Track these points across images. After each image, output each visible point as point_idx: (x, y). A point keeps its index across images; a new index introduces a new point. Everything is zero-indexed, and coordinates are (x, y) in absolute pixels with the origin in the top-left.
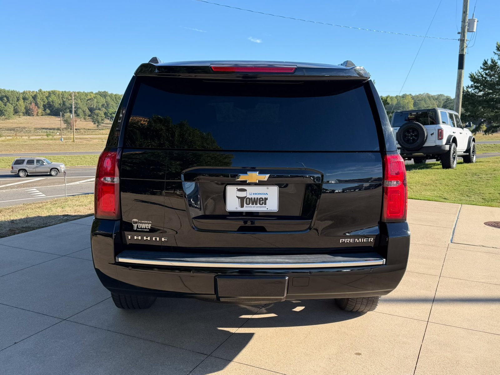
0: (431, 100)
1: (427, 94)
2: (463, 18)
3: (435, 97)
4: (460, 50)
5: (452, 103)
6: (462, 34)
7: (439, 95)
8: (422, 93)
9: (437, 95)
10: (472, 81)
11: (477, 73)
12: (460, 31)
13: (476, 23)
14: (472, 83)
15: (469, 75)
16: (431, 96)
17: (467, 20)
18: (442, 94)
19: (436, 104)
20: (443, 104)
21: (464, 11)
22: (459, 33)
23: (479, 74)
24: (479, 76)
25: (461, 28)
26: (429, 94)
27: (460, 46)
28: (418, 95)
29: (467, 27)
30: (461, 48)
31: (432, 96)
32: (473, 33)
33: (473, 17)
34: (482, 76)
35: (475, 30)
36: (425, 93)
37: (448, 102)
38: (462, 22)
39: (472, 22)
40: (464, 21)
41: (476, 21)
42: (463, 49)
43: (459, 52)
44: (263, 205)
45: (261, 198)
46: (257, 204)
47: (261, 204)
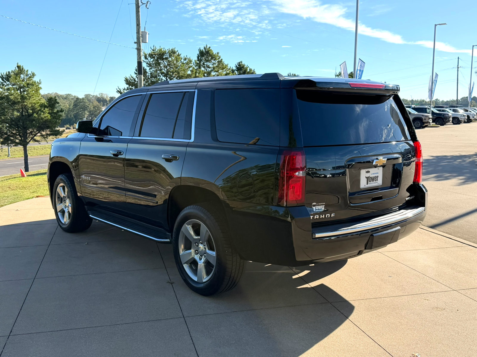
0: (60, 99)
1: (56, 93)
2: (137, 30)
3: (64, 96)
4: (137, 58)
5: (82, 102)
6: (138, 44)
7: (67, 95)
8: (51, 93)
9: (65, 95)
10: (127, 84)
11: (130, 77)
12: (136, 41)
13: (147, 35)
14: (128, 86)
15: (124, 79)
16: (59, 95)
17: (141, 33)
18: (70, 94)
19: (67, 104)
20: (74, 103)
21: (138, 24)
22: (135, 43)
23: (132, 79)
24: (132, 80)
25: (136, 39)
26: (57, 94)
27: (137, 54)
28: (47, 94)
29: (141, 39)
30: (139, 56)
31: (61, 96)
32: (146, 43)
33: (145, 30)
34: (135, 80)
35: (147, 41)
36: (53, 93)
37: (78, 101)
38: (137, 33)
39: (144, 34)
40: (138, 32)
41: (147, 33)
42: (141, 57)
43: (137, 60)
44: (377, 181)
45: (376, 176)
46: (374, 181)
47: (376, 181)
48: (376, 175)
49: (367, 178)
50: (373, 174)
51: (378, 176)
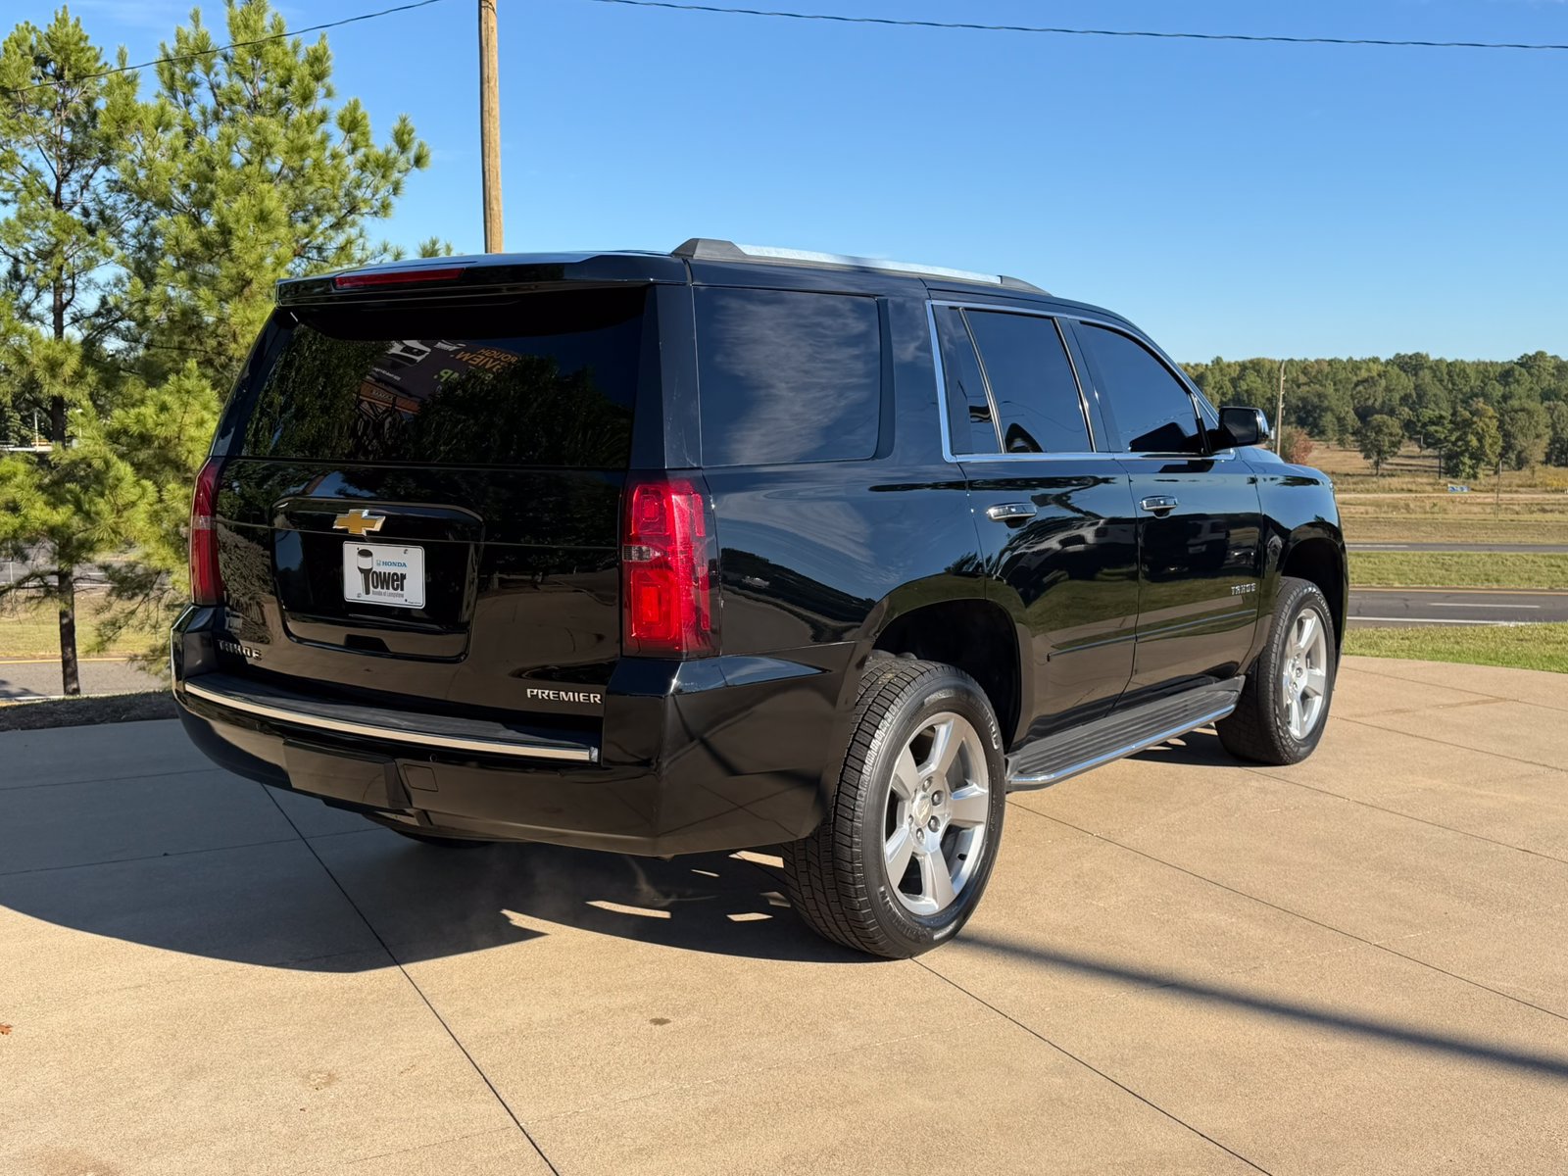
44: (399, 591)
45: (395, 574)
46: (388, 588)
47: (395, 589)
48: (399, 571)
49: (366, 572)
50: (386, 564)
51: (403, 577)
